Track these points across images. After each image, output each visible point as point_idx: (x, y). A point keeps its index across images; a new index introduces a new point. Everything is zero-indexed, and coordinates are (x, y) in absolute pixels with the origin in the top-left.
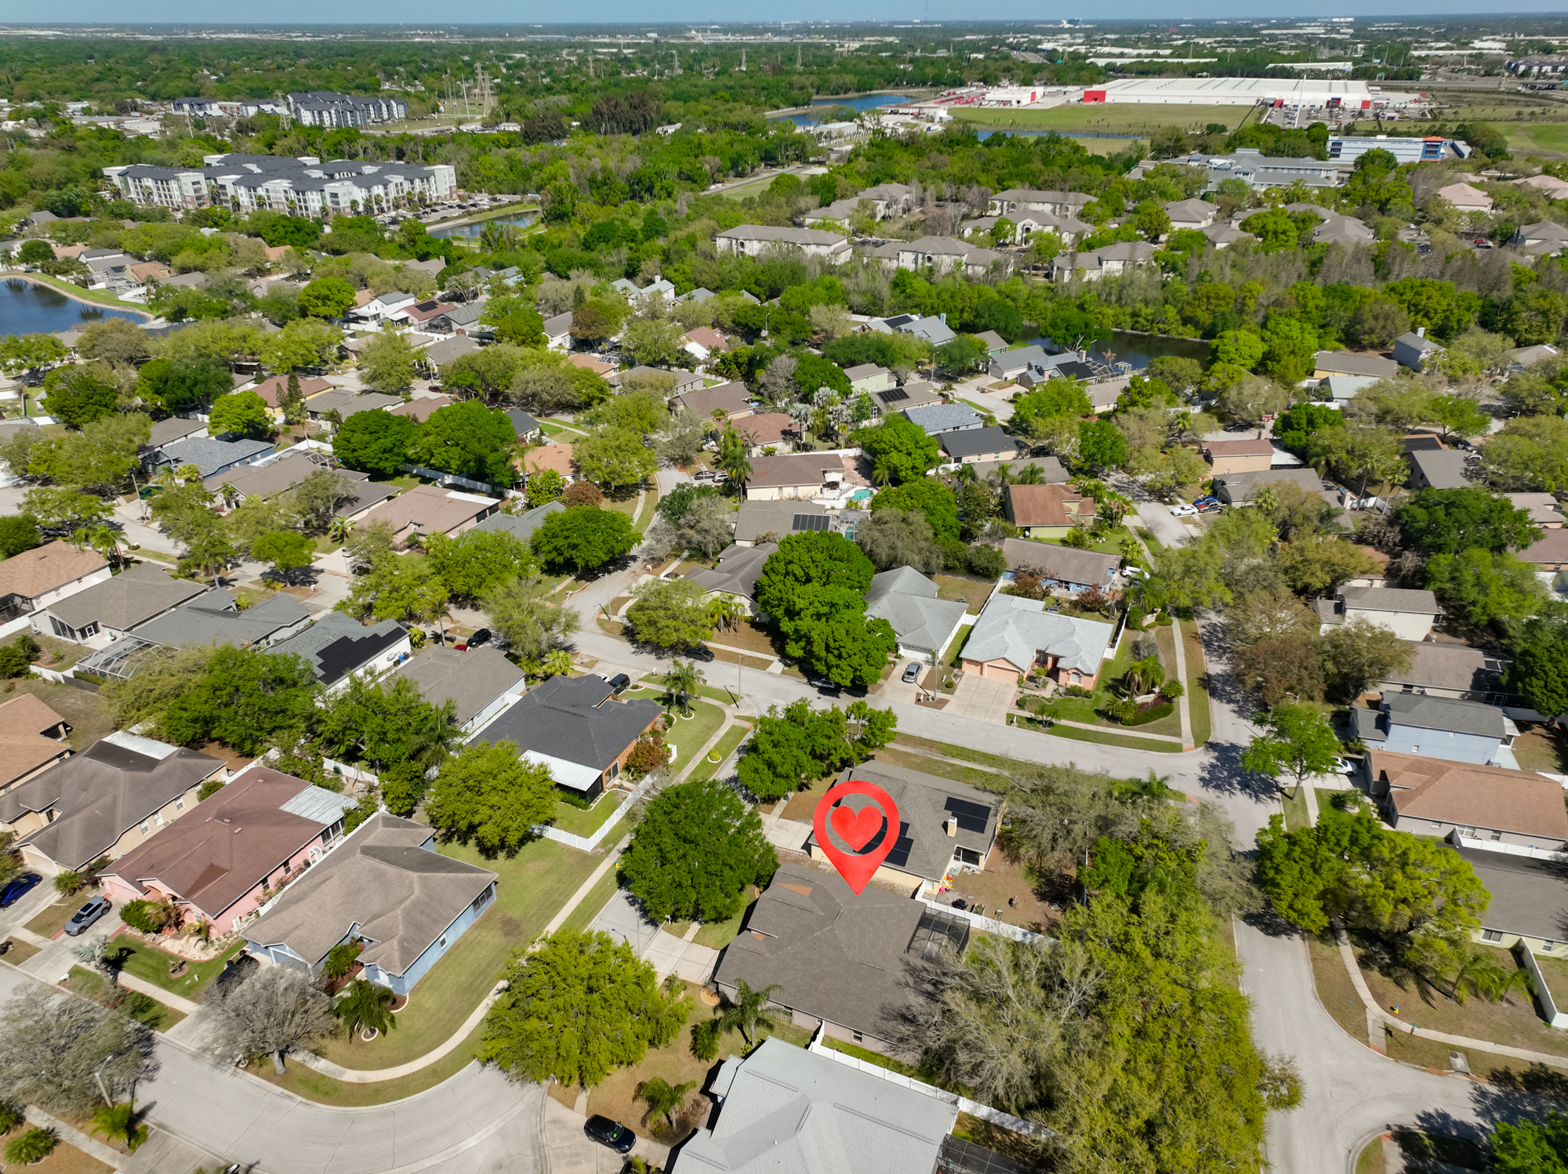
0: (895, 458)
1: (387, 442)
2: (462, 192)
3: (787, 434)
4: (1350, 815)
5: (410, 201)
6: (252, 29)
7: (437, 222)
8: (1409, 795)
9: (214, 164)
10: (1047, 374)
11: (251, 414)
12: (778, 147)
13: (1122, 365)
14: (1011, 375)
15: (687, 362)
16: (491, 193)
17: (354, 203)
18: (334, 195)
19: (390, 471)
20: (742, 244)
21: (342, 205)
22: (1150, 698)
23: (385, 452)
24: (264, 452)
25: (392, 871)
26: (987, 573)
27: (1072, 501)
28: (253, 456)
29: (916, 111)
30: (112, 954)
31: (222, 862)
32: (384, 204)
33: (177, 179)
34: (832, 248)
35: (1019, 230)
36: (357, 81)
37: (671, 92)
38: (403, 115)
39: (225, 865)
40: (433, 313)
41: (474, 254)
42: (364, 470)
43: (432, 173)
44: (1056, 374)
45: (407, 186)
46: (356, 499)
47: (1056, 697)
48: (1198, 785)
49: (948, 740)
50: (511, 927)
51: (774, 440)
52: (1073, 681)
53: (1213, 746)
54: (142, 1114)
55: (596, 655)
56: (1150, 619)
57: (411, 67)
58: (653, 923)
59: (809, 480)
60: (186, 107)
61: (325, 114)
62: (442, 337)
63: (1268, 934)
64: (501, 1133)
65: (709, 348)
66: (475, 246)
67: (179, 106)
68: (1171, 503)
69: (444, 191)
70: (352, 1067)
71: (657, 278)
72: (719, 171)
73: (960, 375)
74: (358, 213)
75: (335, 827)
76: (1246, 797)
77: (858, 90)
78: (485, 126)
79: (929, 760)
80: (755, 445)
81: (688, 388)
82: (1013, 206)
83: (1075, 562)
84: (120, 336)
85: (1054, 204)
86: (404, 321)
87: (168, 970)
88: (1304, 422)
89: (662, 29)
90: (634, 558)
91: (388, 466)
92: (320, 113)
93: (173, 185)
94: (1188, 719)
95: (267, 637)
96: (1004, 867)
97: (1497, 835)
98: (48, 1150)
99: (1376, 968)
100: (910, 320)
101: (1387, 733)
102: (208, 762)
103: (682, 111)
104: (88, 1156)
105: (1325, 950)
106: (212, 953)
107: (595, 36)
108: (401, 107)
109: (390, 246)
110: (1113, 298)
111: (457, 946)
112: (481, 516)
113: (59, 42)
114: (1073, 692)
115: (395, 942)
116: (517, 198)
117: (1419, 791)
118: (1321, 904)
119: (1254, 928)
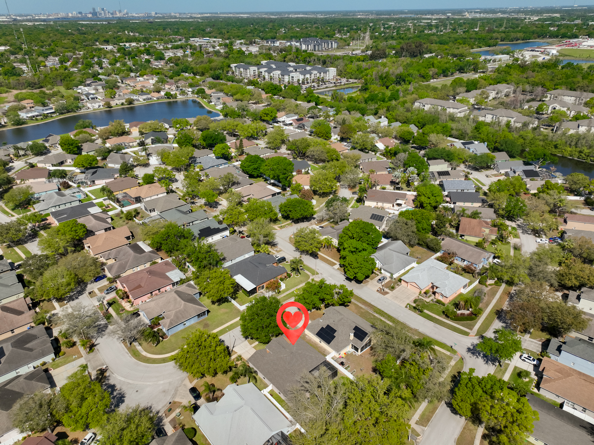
1: (256, 166)
2: (339, 77)
3: (392, 183)
4: (523, 381)
5: (318, 80)
6: (306, 13)
7: (324, 88)
8: (550, 380)
9: (264, 64)
10: (517, 173)
11: (224, 151)
12: (466, 65)
13: (558, 174)
14: (503, 171)
15: (374, 149)
16: (347, 79)
17: (299, 80)
18: (293, 77)
19: (256, 175)
20: (424, 106)
21: (294, 81)
22: (468, 312)
23: (254, 169)
24: (225, 164)
25: (179, 299)
26: (434, 249)
27: (487, 228)
28: (221, 165)
29: (543, 50)
30: (111, 302)
31: (142, 285)
32: (309, 81)
33: (249, 69)
34: (459, 110)
35: (550, 108)
36: (328, 34)
37: (438, 40)
38: (336, 47)
39: (143, 286)
40: (301, 122)
41: (328, 101)
42: (248, 174)
43: (328, 71)
44: (521, 174)
45: (318, 75)
46: (240, 183)
47: (431, 302)
48: (465, 350)
49: (379, 307)
50: (206, 325)
51: (386, 184)
52: (440, 298)
53: (482, 337)
54: (96, 345)
55: (282, 248)
56: (490, 282)
57: (349, 29)
58: (246, 338)
59: (388, 201)
60: (270, 42)
61: (310, 46)
62: (300, 131)
63: (452, 412)
64: (170, 383)
65: (385, 146)
66: (329, 99)
67: (268, 42)
68: (539, 237)
69: (331, 77)
70: (146, 351)
71: (383, 117)
72: (436, 74)
73: (482, 168)
74: (300, 84)
75: (177, 283)
76: (483, 360)
77: (523, 40)
78: (363, 52)
79: (368, 312)
80: (378, 185)
81: (370, 160)
82: (556, 97)
83: (470, 252)
84: (205, 122)
85: (576, 97)
86: (291, 124)
87: (120, 310)
89: (454, 12)
90: (314, 218)
91: (255, 174)
92: (308, 46)
93: (248, 71)
94: (480, 325)
95: (192, 222)
96: (368, 356)
97: (584, 410)
98: (72, 346)
99: (488, 440)
100: (473, 143)
101: (560, 353)
102: (156, 255)
103: (437, 48)
104: (79, 351)
105: (471, 426)
106: (132, 309)
107: (426, 15)
108: (336, 44)
109: (302, 97)
110: (573, 143)
111: (189, 327)
112: (274, 195)
113: (248, 18)
114: (438, 302)
115: (169, 320)
116: (356, 81)
117: (555, 380)
118: (471, 407)
119: (449, 409)
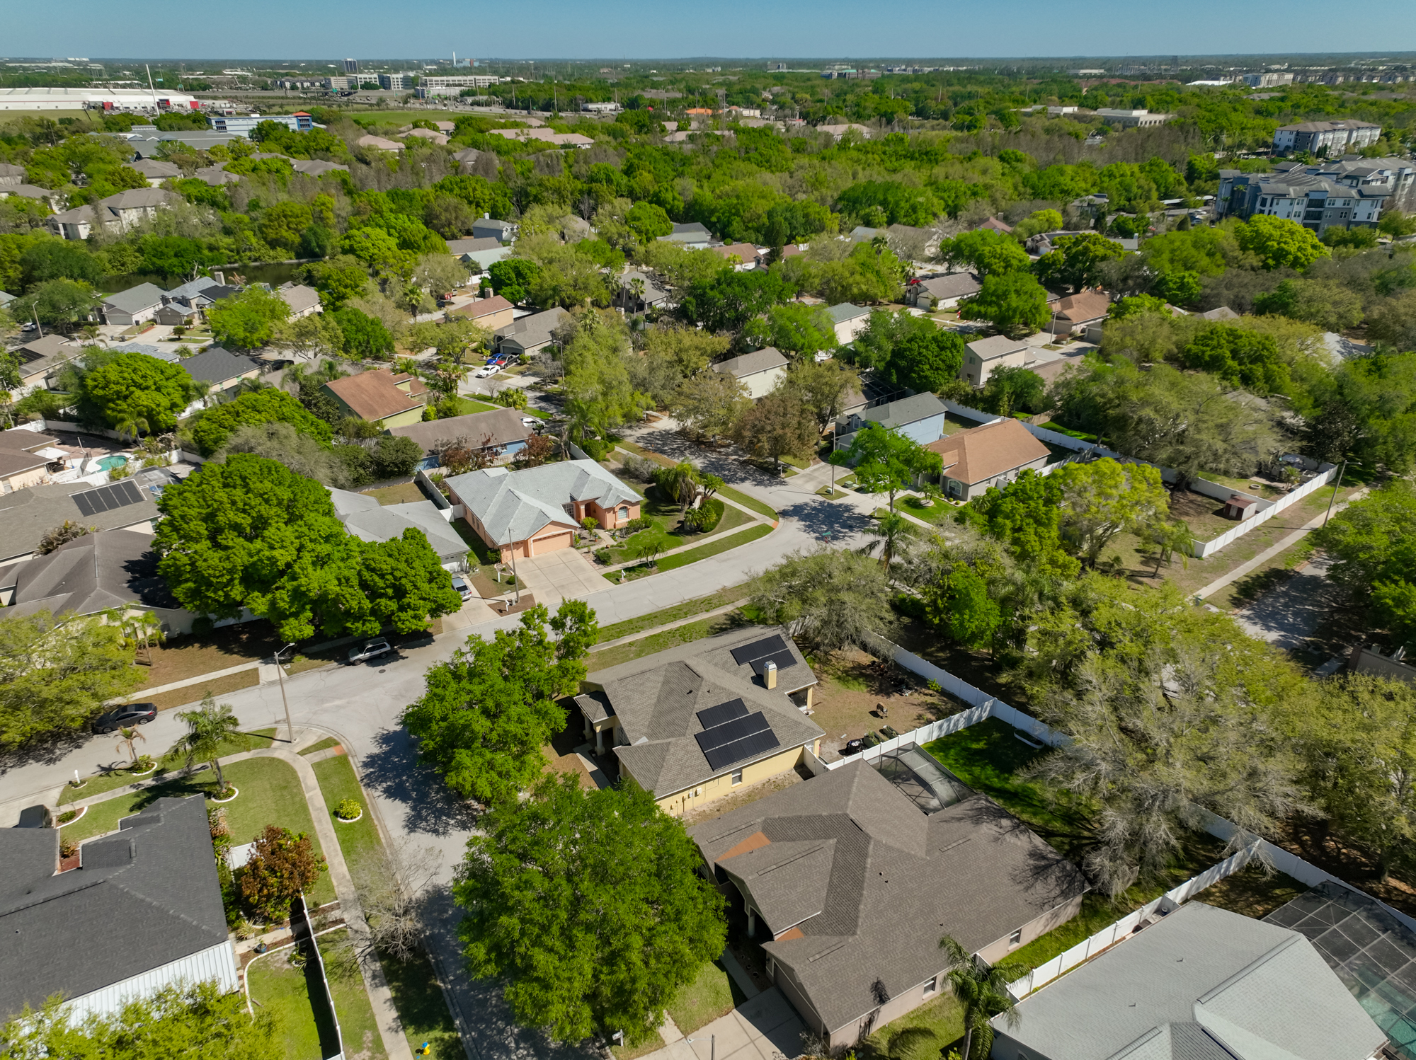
0: (145, 399)
10: (193, 303)
47: (621, 540)
48: (821, 544)
52: (621, 518)
53: (785, 514)
88: (513, 275)
94: (741, 506)
